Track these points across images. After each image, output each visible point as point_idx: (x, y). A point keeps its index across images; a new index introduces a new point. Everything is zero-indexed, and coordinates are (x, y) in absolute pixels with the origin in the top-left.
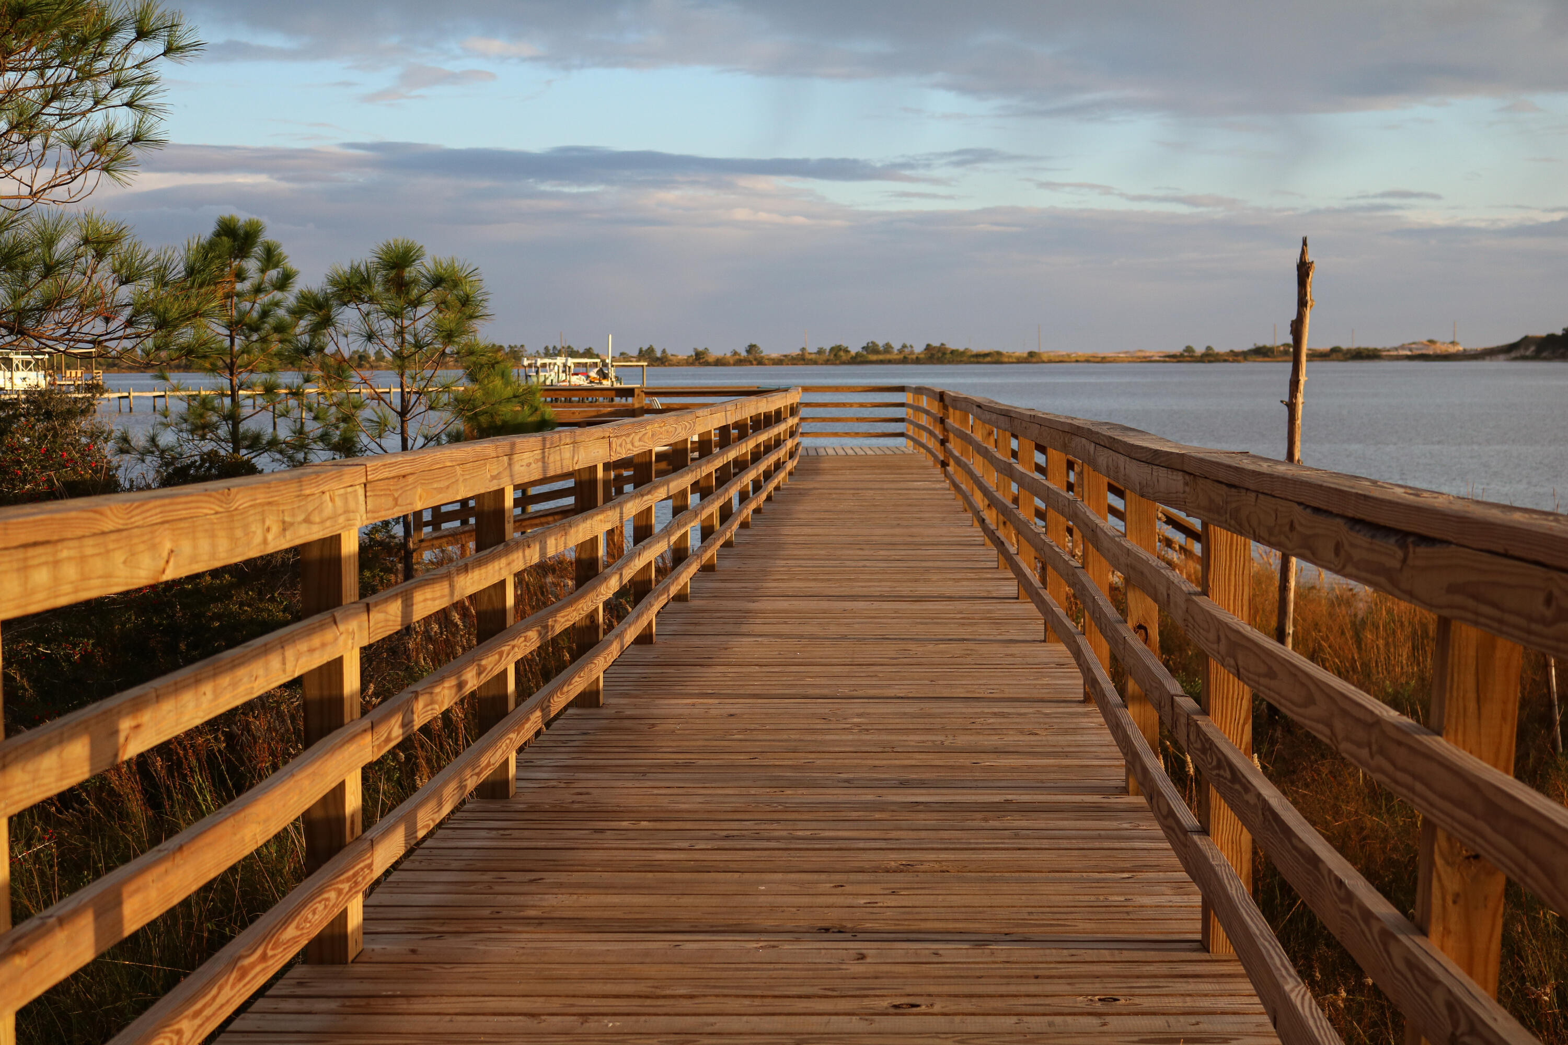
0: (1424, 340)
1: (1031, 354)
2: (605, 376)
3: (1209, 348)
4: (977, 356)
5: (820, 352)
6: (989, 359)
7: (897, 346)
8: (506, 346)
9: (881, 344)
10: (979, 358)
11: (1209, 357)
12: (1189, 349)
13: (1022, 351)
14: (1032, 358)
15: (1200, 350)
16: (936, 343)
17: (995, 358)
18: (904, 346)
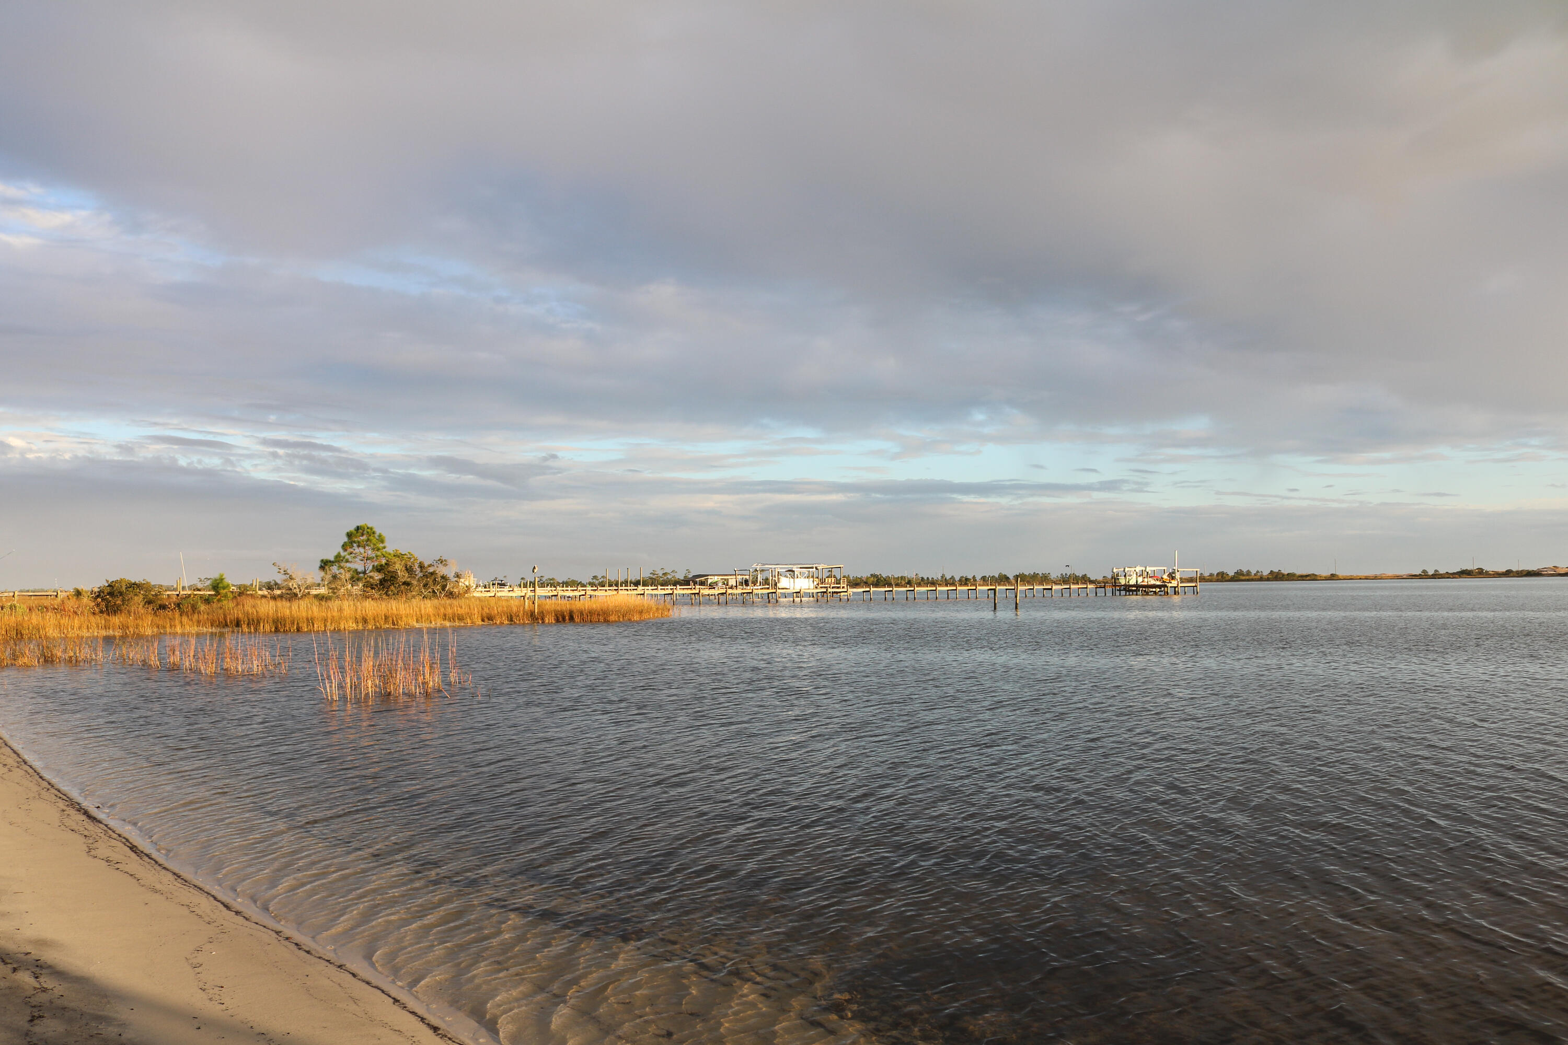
0: (1551, 566)
1: (1333, 575)
2: (1173, 578)
3: (1436, 571)
4: (1302, 576)
5: (1211, 575)
6: (1308, 578)
7: (1253, 572)
8: (1040, 574)
9: (1245, 570)
10: (1303, 578)
11: (1436, 576)
12: (1424, 571)
13: (1326, 573)
14: (1333, 577)
15: (1431, 572)
16: (1276, 570)
17: (1313, 578)
18: (1258, 572)
